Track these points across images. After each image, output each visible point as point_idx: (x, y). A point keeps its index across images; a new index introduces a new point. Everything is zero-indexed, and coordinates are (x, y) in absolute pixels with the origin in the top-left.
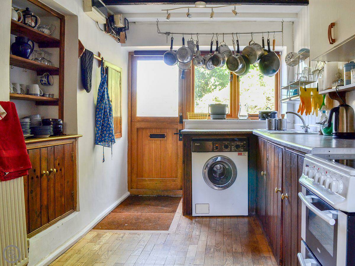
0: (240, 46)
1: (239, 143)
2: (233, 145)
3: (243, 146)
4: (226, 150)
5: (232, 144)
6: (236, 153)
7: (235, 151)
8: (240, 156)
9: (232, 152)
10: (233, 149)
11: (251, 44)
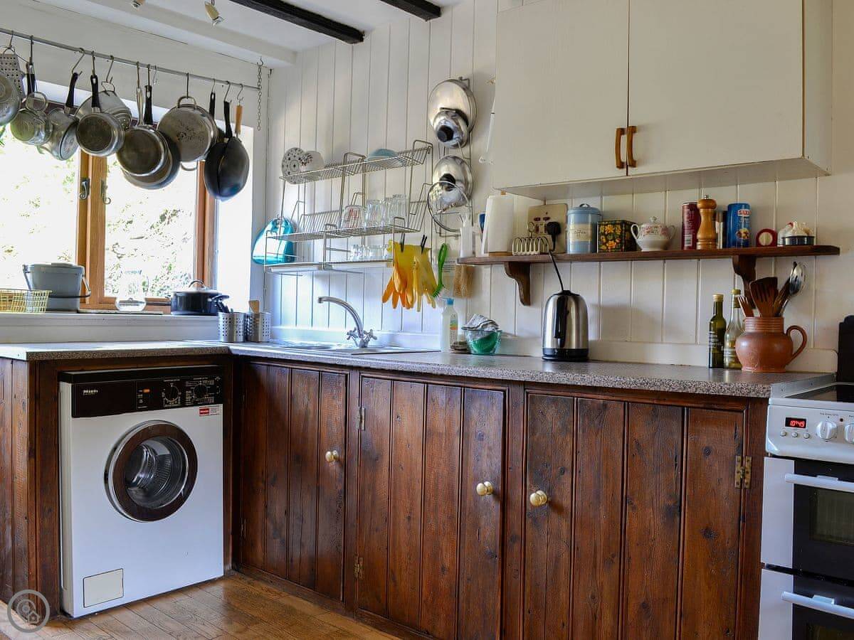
0: (154, 108)
1: (203, 381)
2: (189, 389)
3: (213, 389)
4: (171, 402)
5: (188, 384)
6: (195, 410)
7: (195, 404)
8: (205, 417)
9: (187, 406)
10: (188, 398)
11: (181, 104)
